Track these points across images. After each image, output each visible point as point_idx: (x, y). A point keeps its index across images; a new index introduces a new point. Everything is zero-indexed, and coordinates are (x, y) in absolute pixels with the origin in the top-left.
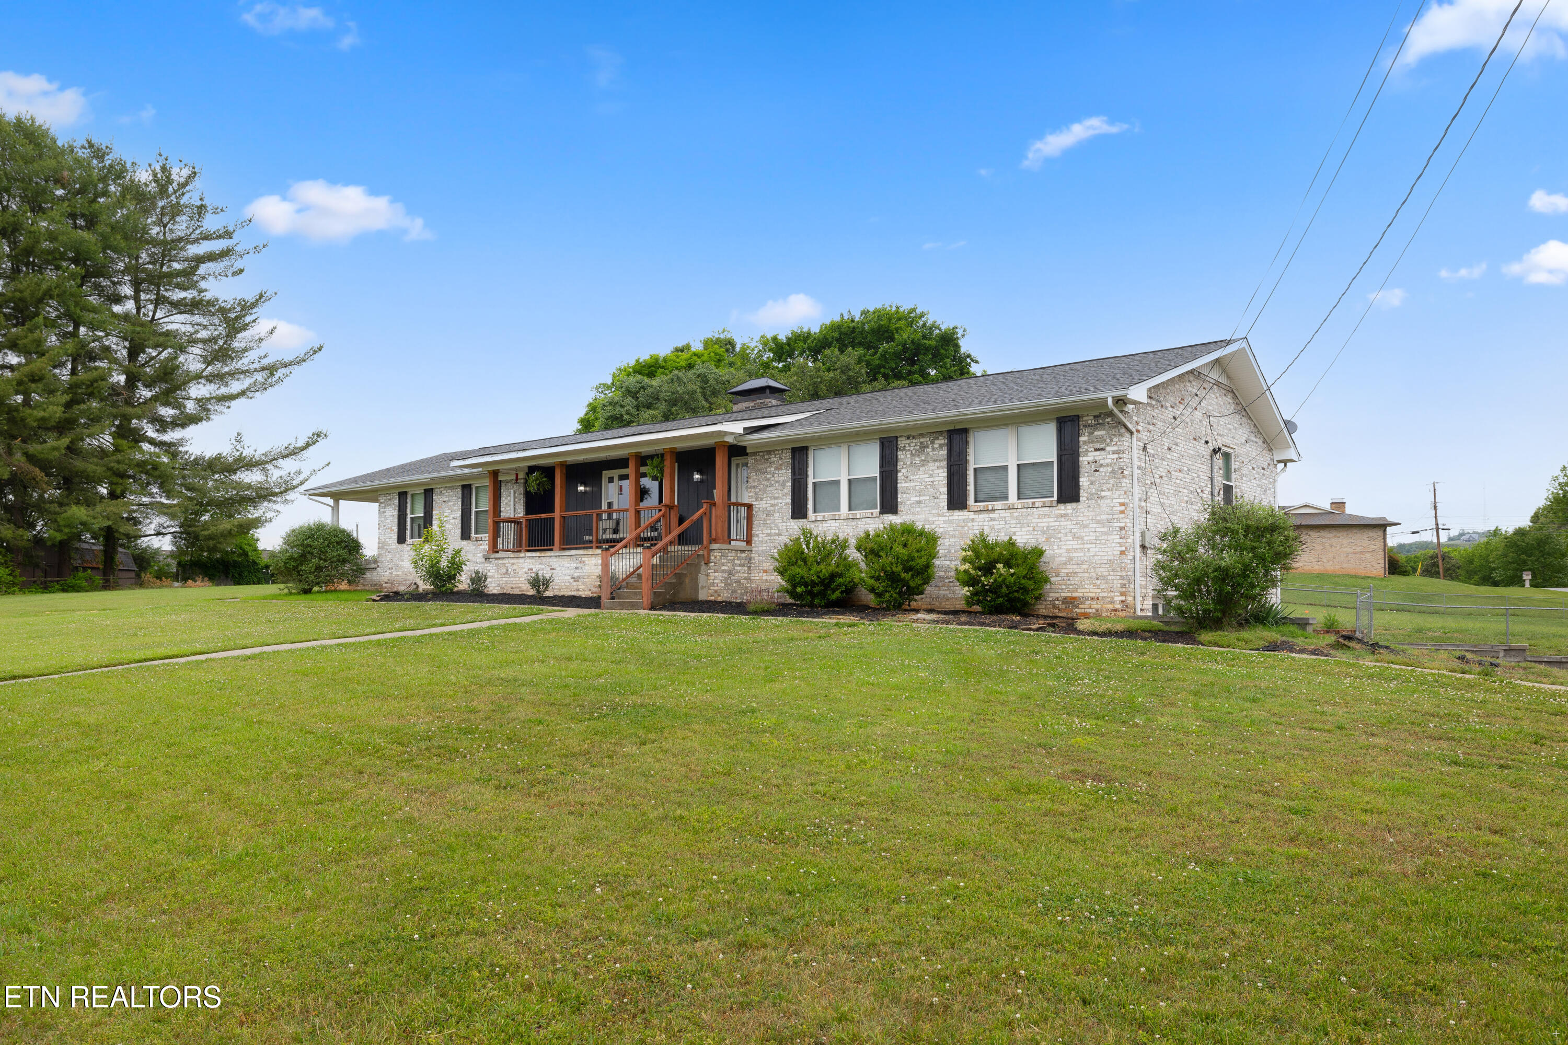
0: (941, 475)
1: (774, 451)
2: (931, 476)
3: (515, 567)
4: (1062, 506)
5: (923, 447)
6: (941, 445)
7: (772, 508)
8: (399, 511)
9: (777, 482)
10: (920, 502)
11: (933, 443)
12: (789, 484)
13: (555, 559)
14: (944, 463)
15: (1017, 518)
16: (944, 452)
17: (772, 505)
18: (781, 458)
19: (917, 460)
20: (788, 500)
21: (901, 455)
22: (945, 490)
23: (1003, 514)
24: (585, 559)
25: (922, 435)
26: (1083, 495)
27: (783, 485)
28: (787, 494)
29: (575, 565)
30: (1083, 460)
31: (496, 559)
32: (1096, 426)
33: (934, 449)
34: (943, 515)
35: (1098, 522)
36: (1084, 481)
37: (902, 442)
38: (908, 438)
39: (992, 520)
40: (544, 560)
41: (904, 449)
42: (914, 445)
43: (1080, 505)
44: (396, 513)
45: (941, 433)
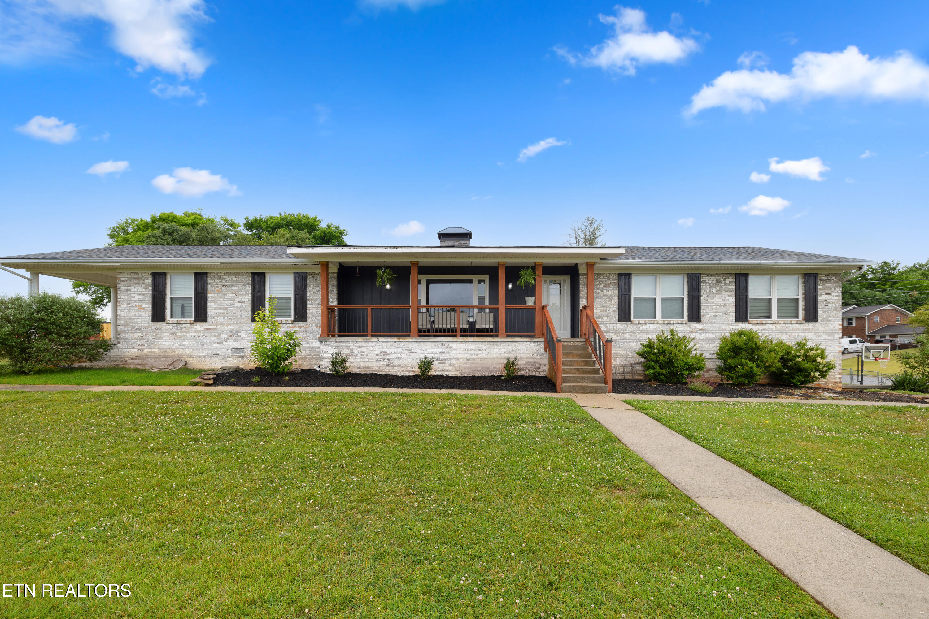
0: (731, 301)
1: (603, 274)
2: (724, 300)
3: (362, 350)
4: (807, 324)
5: (718, 282)
6: (730, 282)
7: (601, 313)
8: (154, 290)
9: (605, 295)
10: (716, 316)
11: (725, 280)
12: (616, 298)
13: (416, 344)
14: (733, 294)
15: (779, 329)
16: (733, 287)
17: (601, 311)
18: (608, 279)
19: (714, 290)
20: (616, 308)
21: (702, 286)
22: (734, 309)
23: (771, 326)
24: (454, 346)
25: (717, 275)
26: (819, 318)
27: (611, 298)
28: (614, 305)
29: (441, 350)
30: (820, 299)
31: (336, 342)
32: (827, 281)
33: (725, 284)
34: (731, 325)
35: (827, 334)
36: (820, 311)
37: (703, 278)
38: (708, 275)
39: (764, 329)
40: (402, 345)
41: (705, 282)
42: (712, 280)
43: (817, 324)
44: (149, 292)
45: (730, 274)
